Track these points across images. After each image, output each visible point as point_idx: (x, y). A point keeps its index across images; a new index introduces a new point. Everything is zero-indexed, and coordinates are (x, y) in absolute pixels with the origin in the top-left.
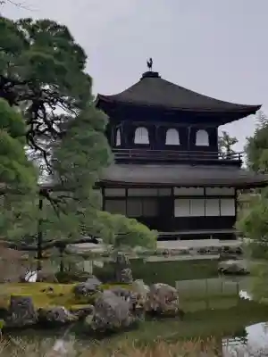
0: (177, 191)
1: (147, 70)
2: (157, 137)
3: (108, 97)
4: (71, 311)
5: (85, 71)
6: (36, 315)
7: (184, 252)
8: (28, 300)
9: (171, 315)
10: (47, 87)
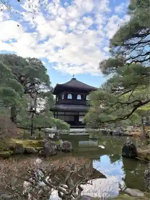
0: (80, 114)
1: (73, 77)
2: (75, 97)
3: (60, 85)
4: (36, 149)
5: (47, 74)
6: (24, 150)
7: (81, 132)
8: (21, 144)
9: (68, 151)
10: (37, 79)
